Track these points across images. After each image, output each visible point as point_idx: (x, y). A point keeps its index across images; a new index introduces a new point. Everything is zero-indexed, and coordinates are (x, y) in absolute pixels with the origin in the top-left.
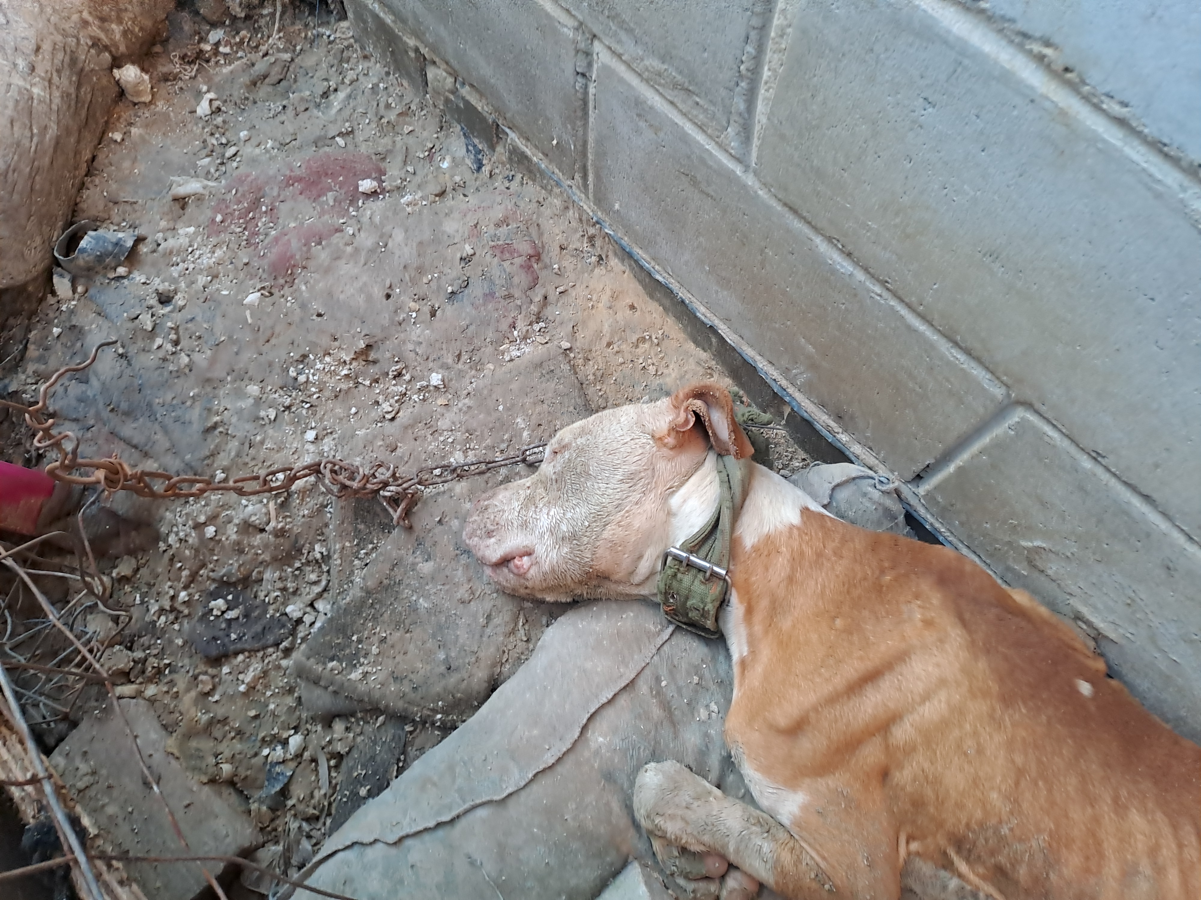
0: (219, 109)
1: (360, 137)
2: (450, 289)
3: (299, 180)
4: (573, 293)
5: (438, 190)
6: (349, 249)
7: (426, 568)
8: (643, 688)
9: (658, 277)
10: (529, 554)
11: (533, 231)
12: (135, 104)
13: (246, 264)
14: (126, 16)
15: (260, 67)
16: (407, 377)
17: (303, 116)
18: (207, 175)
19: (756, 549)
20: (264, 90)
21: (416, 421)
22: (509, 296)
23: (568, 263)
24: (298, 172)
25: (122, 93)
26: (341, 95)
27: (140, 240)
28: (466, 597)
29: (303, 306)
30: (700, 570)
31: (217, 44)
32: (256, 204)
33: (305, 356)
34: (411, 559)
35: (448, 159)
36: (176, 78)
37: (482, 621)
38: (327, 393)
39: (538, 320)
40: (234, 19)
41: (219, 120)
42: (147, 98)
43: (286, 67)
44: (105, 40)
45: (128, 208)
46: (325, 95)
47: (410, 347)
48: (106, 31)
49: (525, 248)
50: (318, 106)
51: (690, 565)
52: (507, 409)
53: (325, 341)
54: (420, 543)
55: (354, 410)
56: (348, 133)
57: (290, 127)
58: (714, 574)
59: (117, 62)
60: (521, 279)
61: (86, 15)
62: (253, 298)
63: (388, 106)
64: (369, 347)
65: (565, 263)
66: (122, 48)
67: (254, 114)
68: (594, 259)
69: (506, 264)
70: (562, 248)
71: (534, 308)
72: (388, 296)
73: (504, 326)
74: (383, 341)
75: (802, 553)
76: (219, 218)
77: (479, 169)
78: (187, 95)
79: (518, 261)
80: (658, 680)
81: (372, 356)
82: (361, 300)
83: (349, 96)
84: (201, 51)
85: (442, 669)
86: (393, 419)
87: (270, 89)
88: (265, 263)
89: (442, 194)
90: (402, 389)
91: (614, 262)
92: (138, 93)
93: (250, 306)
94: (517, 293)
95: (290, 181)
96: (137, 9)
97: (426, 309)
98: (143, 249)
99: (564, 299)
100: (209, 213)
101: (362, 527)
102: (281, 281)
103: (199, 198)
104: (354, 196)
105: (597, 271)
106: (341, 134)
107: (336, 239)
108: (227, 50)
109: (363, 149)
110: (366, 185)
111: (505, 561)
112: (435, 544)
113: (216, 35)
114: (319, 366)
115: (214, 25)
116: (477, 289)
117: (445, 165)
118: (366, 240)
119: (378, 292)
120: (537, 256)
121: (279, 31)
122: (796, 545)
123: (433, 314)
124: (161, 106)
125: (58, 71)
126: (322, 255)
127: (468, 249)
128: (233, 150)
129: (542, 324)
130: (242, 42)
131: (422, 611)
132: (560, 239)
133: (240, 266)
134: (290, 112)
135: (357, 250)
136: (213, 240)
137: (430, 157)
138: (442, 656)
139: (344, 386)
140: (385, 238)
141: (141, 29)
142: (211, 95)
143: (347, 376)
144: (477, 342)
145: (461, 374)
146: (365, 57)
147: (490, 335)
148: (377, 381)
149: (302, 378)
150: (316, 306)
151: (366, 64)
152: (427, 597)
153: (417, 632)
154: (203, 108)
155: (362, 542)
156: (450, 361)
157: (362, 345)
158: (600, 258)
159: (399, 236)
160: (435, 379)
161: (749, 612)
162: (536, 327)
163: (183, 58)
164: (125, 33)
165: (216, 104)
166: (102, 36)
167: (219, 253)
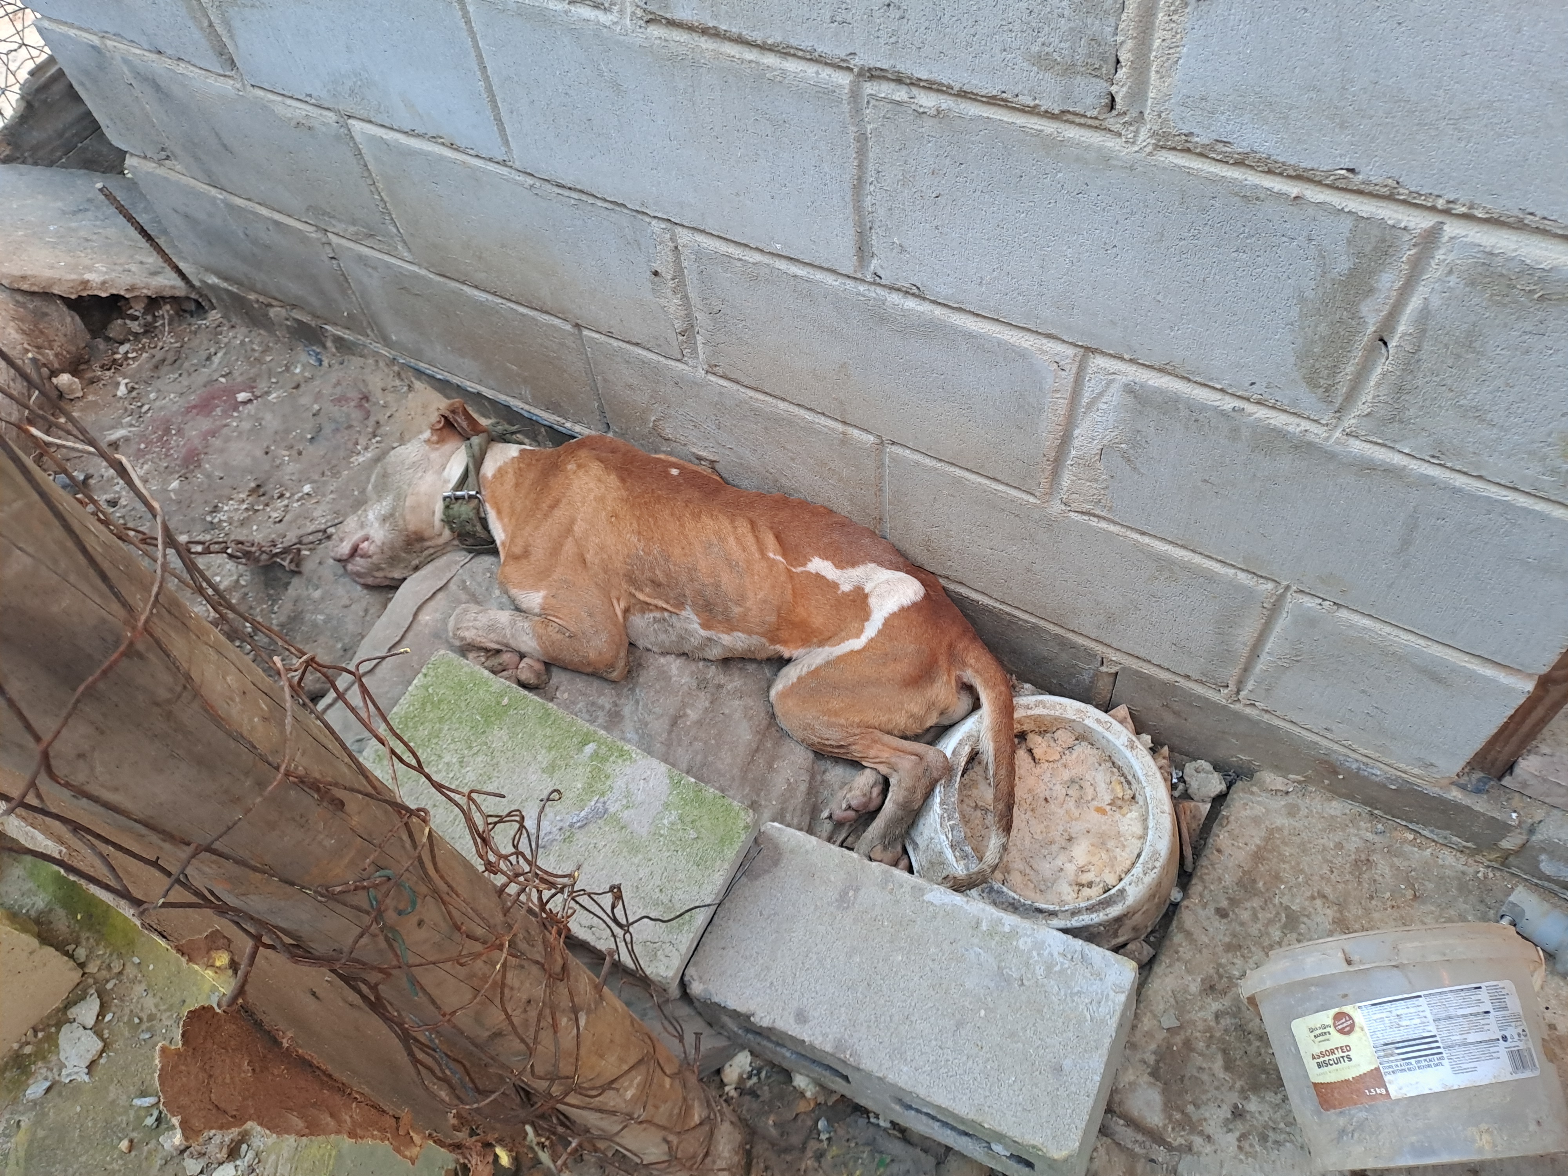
0: (133, 389)
1: (236, 374)
2: (309, 436)
3: (195, 407)
4: (397, 415)
5: (293, 385)
6: (235, 434)
7: (317, 594)
8: (453, 586)
9: (439, 376)
10: (367, 539)
11: (361, 385)
12: (72, 400)
13: (166, 468)
14: (56, 345)
15: (159, 355)
16: (288, 495)
17: (194, 375)
18: (131, 425)
19: (494, 476)
20: (165, 369)
21: (298, 517)
22: (350, 427)
23: (390, 398)
24: (193, 403)
25: (61, 395)
26: (220, 355)
27: (88, 477)
28: (348, 602)
29: (209, 476)
30: (463, 498)
31: (127, 352)
32: (167, 431)
33: (216, 506)
34: (306, 593)
35: (299, 366)
36: (99, 379)
37: (362, 613)
38: (235, 524)
39: (375, 436)
40: (136, 335)
41: (134, 394)
42: (80, 394)
43: (179, 351)
44: (43, 360)
45: (77, 461)
46: (208, 358)
47: (287, 477)
48: (42, 355)
49: (354, 395)
50: (204, 366)
51: (457, 498)
52: (360, 493)
53: (227, 492)
54: (309, 580)
55: (255, 527)
56: (227, 374)
57: (186, 383)
58: (471, 497)
59: (54, 373)
60: (356, 415)
61: (26, 346)
62: (175, 484)
63: (253, 350)
64: (259, 486)
65: (389, 399)
66: (56, 365)
67: (158, 383)
68: (405, 388)
69: (344, 408)
70: (384, 390)
71: (370, 430)
72: (267, 453)
73: (350, 445)
74: (268, 479)
75: (520, 469)
76: (143, 446)
77: (321, 365)
78: (109, 387)
79: (353, 404)
80: (464, 582)
81: (261, 491)
82: (248, 461)
83: (225, 354)
84: (115, 360)
85: (341, 653)
86: (280, 521)
87: (169, 368)
88: (178, 462)
89: (297, 387)
90: (286, 502)
91: (418, 385)
92: (72, 391)
93: (173, 490)
94: (355, 423)
95: (188, 410)
96: (63, 339)
97: (294, 452)
98: (92, 482)
99: (392, 420)
100: (135, 447)
101: (272, 592)
102: (192, 467)
103: (127, 439)
104: (236, 406)
105: (410, 396)
106: (223, 376)
107: (225, 431)
108: (134, 354)
109: (239, 380)
110: (242, 396)
111: (355, 551)
112: (320, 578)
113: (123, 349)
114: (226, 508)
115: (122, 343)
116: (328, 428)
117: (298, 371)
118: (246, 425)
119: (259, 453)
120: (366, 398)
121: (169, 333)
122: (516, 466)
123: (300, 453)
124: (91, 398)
125: (13, 380)
126: (217, 442)
127: (316, 407)
128: (146, 407)
129: (378, 439)
130: (144, 347)
131: (321, 622)
132: (380, 384)
133: (162, 469)
134: (185, 375)
135: (240, 433)
136: (141, 461)
137: (287, 369)
138: (339, 645)
139: (245, 515)
140: (259, 420)
141: (68, 352)
142: (127, 381)
143: (246, 509)
144: (334, 462)
145: (325, 483)
146: (233, 327)
147: (342, 453)
148: (267, 505)
149: (216, 520)
150: (218, 473)
151: (235, 330)
152: (321, 613)
153: (322, 639)
154: (122, 391)
155: (274, 602)
156: (316, 478)
157: (253, 485)
158: (409, 386)
159: (268, 416)
160: (307, 488)
161: (499, 512)
162: (374, 441)
163: (102, 367)
164: (57, 355)
165: (130, 385)
166: (40, 357)
167: (146, 467)
